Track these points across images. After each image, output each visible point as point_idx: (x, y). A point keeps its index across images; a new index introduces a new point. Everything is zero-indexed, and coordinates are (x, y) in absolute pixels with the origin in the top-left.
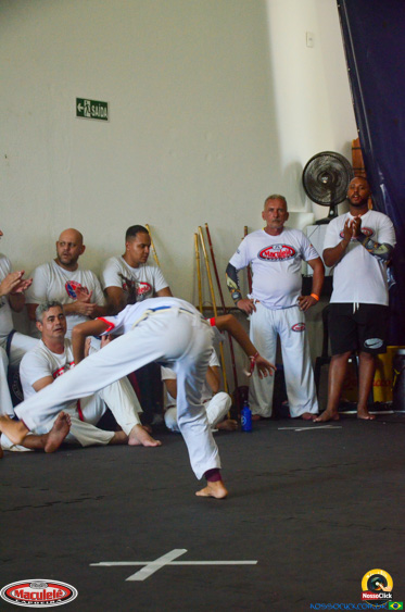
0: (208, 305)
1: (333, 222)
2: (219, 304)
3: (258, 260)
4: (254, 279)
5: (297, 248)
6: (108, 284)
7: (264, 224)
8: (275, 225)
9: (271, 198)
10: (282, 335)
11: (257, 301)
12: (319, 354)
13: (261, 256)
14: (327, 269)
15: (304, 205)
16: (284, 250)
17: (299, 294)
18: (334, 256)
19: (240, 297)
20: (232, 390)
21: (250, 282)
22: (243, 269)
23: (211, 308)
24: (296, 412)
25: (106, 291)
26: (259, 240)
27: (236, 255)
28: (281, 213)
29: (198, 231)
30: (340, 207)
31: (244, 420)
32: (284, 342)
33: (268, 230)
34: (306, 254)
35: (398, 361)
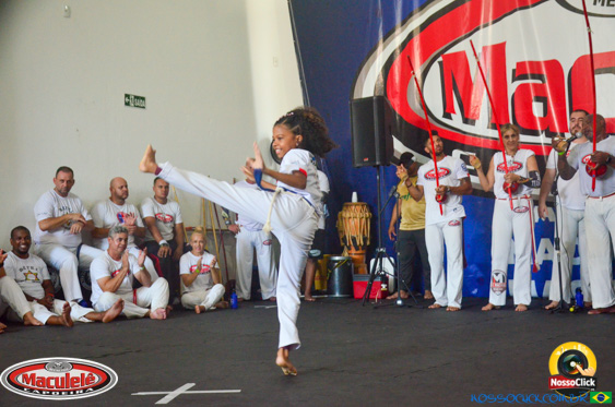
0: (209, 227)
2: (215, 227)
6: (145, 215)
10: (257, 248)
11: (241, 226)
19: (230, 223)
20: (225, 281)
23: (212, 230)
24: (266, 296)
25: (144, 220)
31: (232, 301)
32: (258, 252)
35: (330, 264)
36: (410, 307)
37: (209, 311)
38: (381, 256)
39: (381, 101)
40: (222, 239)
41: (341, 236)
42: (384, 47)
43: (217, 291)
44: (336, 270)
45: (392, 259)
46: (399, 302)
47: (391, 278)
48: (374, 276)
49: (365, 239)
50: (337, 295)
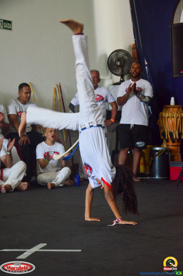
1: (122, 84)
5: (104, 96)
12: (114, 148)
14: (119, 107)
15: (108, 75)
16: (98, 97)
18: (122, 101)
20: (71, 164)
25: (9, 116)
27: (74, 99)
29: (55, 86)
30: (125, 77)
31: (76, 180)
34: (109, 99)
35: (152, 153)
37: (58, 187)
40: (69, 132)
41: (161, 131)
44: (157, 157)
49: (180, 134)
50: (157, 177)
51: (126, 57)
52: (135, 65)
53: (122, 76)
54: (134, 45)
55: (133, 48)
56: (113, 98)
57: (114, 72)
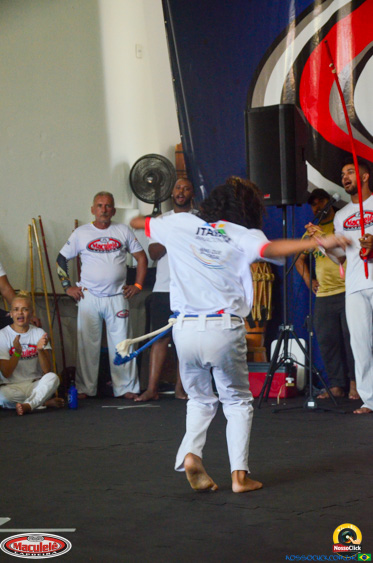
0: (39, 291)
2: (50, 291)
3: (87, 251)
4: (83, 268)
5: (123, 241)
7: (93, 218)
8: (103, 219)
9: (100, 195)
10: (107, 321)
11: (85, 289)
13: (89, 247)
14: (150, 262)
15: (130, 200)
16: (111, 242)
17: (123, 284)
18: (158, 251)
19: (69, 285)
20: (61, 369)
21: (79, 271)
22: (73, 259)
23: (43, 295)
24: (119, 391)
26: (88, 233)
27: (66, 245)
28: (108, 208)
29: (32, 222)
30: (163, 205)
31: (70, 398)
32: (109, 328)
33: (97, 224)
34: (131, 247)
36: (326, 411)
37: (36, 411)
38: (287, 336)
39: (290, 111)
40: (57, 308)
42: (297, 34)
43: (47, 383)
45: (302, 341)
46: (311, 404)
47: (300, 369)
48: (275, 366)
49: (264, 312)
51: (164, 170)
52: (181, 183)
53: (157, 205)
54: (178, 146)
55: (177, 152)
56: (139, 244)
57: (142, 196)
